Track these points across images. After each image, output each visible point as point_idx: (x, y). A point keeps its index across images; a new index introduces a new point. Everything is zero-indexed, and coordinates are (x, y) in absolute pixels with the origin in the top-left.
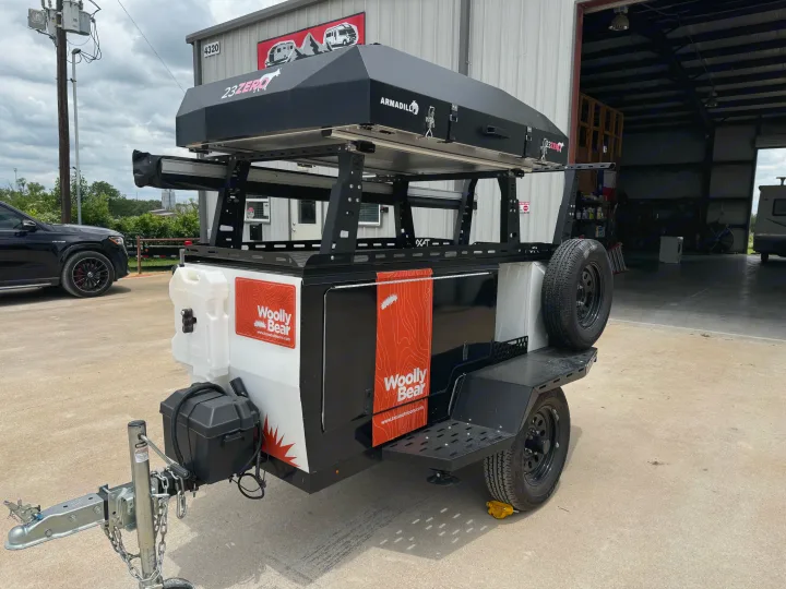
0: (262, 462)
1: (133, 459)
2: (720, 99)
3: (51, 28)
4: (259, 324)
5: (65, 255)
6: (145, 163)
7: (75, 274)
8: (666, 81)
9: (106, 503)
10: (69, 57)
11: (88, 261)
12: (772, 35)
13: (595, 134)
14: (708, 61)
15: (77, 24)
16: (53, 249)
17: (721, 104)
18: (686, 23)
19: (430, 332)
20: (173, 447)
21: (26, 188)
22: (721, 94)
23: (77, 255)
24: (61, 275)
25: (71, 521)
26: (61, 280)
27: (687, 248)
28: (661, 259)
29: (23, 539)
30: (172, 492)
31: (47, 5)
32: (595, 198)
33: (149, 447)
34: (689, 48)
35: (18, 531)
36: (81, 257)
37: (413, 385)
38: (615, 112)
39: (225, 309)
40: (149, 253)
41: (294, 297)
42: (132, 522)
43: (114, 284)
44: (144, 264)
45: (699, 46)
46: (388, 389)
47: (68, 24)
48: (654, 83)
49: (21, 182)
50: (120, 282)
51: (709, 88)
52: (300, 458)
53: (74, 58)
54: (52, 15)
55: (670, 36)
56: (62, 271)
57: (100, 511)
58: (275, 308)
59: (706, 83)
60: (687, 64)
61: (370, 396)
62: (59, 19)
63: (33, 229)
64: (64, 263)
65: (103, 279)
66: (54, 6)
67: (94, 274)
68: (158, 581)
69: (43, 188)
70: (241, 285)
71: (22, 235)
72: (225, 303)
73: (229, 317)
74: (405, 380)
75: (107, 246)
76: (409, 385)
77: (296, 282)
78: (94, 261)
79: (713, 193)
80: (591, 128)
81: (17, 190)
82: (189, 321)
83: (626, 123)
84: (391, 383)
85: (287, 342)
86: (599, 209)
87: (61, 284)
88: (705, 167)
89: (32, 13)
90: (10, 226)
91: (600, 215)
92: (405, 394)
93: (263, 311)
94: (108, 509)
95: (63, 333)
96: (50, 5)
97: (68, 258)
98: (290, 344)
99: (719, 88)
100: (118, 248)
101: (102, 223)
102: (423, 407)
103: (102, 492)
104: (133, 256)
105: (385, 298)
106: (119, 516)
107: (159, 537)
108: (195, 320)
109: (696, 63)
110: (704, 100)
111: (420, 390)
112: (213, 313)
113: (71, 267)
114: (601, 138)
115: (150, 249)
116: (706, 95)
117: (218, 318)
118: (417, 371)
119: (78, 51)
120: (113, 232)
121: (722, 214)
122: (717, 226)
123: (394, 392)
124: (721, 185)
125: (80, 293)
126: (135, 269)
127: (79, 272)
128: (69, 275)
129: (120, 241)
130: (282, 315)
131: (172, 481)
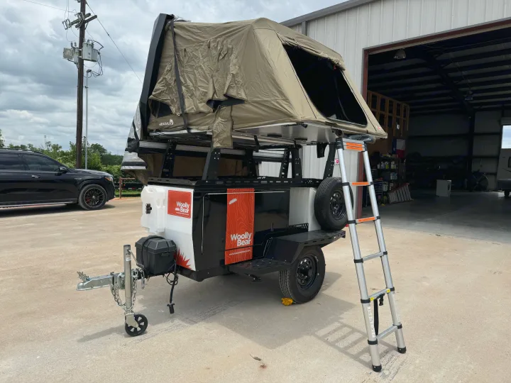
0: (177, 270)
1: (125, 259)
2: (475, 95)
3: (75, 58)
4: (177, 209)
5: (81, 185)
6: (132, 143)
7: (86, 196)
8: (439, 85)
9: (113, 278)
10: (85, 74)
11: (92, 190)
12: (503, 57)
13: (390, 118)
14: (464, 73)
15: (90, 56)
16: (75, 183)
17: (475, 98)
18: (447, 51)
19: (253, 216)
20: (140, 259)
21: (51, 147)
22: (475, 92)
23: (88, 186)
24: (78, 198)
25: (100, 283)
26: (78, 200)
27: (454, 188)
28: (437, 194)
29: (83, 287)
30: (139, 278)
31: (74, 45)
32: (389, 156)
33: (131, 256)
34: (451, 65)
35: (81, 284)
36: (90, 187)
37: (244, 239)
38: (403, 105)
39: (164, 204)
40: (126, 187)
41: (190, 198)
42: (123, 286)
43: (107, 203)
44: (123, 193)
45: (458, 64)
46: (232, 239)
47: (85, 55)
48: (433, 86)
49: (48, 144)
50: (109, 203)
51: (467, 89)
52: (192, 265)
53: (87, 75)
54: (76, 50)
55: (437, 59)
56: (79, 195)
57: (111, 280)
58: (183, 202)
59: (465, 85)
60: (452, 75)
61: (224, 241)
62: (80, 53)
63: (65, 172)
64: (80, 191)
65: (100, 200)
66: (78, 46)
67: (96, 197)
68: (132, 312)
69: (60, 147)
70: (171, 193)
71: (59, 175)
72: (164, 200)
73: (165, 207)
74: (241, 237)
75: (103, 182)
76: (243, 240)
77: (191, 191)
78: (96, 190)
79: (475, 153)
80: (387, 114)
81: (46, 149)
82: (149, 209)
83: (411, 110)
84: (234, 237)
85: (187, 216)
86: (393, 163)
87: (78, 203)
88: (470, 136)
89: (65, 50)
90: (52, 170)
91: (393, 166)
92: (240, 243)
93: (179, 204)
94: (114, 281)
95: (81, 227)
96: (76, 45)
97: (82, 189)
98: (189, 217)
99: (475, 88)
100: (110, 183)
101: (98, 169)
102: (250, 250)
103: (111, 274)
104: (117, 188)
105: (231, 199)
106: (118, 284)
107: (133, 296)
108: (151, 209)
109: (458, 74)
110: (465, 96)
111: (248, 242)
112: (158, 205)
113: (84, 193)
114: (394, 120)
115: (126, 184)
116: (465, 93)
117: (160, 207)
118: (247, 233)
119: (90, 71)
120: (107, 174)
121: (481, 166)
122: (478, 174)
123: (235, 242)
124: (481, 148)
125: (88, 207)
126: (118, 196)
127: (88, 197)
128: (82, 198)
129: (111, 178)
130: (186, 205)
131: (139, 273)
